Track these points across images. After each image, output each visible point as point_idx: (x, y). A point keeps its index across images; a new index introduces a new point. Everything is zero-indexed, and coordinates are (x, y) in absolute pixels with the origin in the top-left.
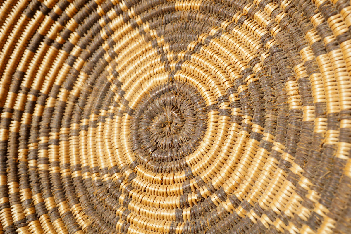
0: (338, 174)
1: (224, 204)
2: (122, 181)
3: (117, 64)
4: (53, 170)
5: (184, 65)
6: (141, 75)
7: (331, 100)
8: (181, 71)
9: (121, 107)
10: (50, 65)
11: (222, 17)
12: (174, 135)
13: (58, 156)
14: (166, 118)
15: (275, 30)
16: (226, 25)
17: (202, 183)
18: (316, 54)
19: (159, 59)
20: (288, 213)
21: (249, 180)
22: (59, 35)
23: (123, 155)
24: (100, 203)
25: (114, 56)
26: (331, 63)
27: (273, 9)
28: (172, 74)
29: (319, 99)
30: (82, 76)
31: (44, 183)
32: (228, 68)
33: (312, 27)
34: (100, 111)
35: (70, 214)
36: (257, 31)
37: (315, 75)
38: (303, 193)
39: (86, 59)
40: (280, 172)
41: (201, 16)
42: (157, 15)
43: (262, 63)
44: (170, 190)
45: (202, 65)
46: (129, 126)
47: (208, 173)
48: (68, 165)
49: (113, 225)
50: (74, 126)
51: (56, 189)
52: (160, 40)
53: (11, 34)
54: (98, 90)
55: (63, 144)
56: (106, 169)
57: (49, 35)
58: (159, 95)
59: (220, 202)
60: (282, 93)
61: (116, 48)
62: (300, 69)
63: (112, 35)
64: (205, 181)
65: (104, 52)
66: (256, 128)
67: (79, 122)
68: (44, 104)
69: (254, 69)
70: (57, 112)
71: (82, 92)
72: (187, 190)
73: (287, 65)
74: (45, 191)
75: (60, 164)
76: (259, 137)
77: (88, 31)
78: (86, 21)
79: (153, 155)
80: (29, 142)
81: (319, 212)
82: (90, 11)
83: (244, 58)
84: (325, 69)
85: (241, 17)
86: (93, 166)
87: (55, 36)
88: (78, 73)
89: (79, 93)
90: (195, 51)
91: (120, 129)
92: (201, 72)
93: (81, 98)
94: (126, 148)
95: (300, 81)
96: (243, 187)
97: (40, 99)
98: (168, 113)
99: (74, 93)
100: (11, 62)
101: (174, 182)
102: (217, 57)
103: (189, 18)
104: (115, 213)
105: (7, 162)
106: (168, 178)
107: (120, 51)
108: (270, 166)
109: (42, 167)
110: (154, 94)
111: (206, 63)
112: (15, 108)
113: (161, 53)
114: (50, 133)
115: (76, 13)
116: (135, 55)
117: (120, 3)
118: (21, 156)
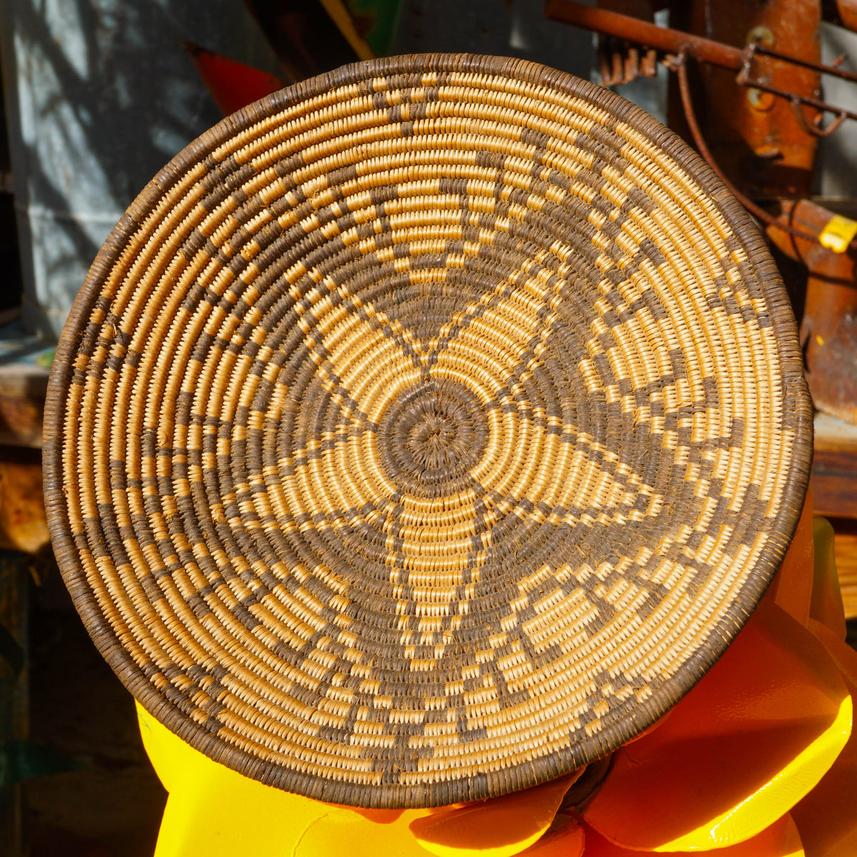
0: (657, 449)
1: (531, 516)
2: (385, 520)
3: (333, 366)
4: (269, 527)
5: (440, 357)
6: (378, 375)
7: (635, 374)
8: (437, 365)
9: (357, 423)
10: (228, 378)
11: (480, 289)
12: (445, 448)
13: (271, 508)
14: (429, 427)
15: (556, 302)
16: (488, 300)
17: (499, 498)
18: (610, 326)
19: (401, 352)
20: (611, 504)
21: (558, 481)
22: (237, 334)
23: (377, 486)
24: (356, 555)
25: (325, 355)
26: (628, 334)
27: (548, 277)
28: (426, 370)
29: (621, 376)
30: (279, 389)
31: (261, 545)
32: (502, 353)
33: (600, 295)
34: (323, 434)
35: (313, 579)
36: (531, 304)
37: (612, 349)
38: (622, 480)
39: (282, 364)
40: (592, 465)
41: (451, 290)
42: (384, 292)
43: (544, 342)
44: (457, 515)
45: (466, 353)
46: (376, 447)
47: (505, 484)
48: (290, 517)
49: (384, 579)
50: (284, 462)
51: (281, 550)
52: (396, 326)
53: (166, 339)
54: (311, 407)
55: (273, 489)
56: (353, 509)
57: (221, 335)
58: (412, 400)
59: (526, 514)
60: (576, 375)
61: (327, 344)
62: (593, 345)
63: (317, 326)
64: (502, 493)
65: (308, 351)
66: (553, 421)
67: (291, 455)
68: (229, 436)
69: (535, 351)
70: (252, 446)
71: (284, 412)
72: (482, 510)
73: (577, 341)
74: (268, 557)
75: (277, 517)
76: (558, 431)
77: (278, 324)
78: (275, 310)
79: (422, 478)
80: (221, 494)
81: (645, 492)
82: (279, 295)
83: (520, 339)
84: (623, 342)
85: (507, 288)
86: (331, 510)
87: (230, 335)
88: (272, 387)
89: (281, 414)
90: (452, 335)
91: (362, 453)
92: (467, 363)
93: (286, 420)
94: (380, 477)
95: (596, 358)
96: (552, 491)
97: (221, 430)
98: (430, 421)
99: (272, 414)
100: (172, 380)
101: (461, 505)
102: (484, 342)
103: (433, 293)
104: (384, 562)
105: (199, 524)
106: (451, 502)
107: (334, 346)
108: (579, 460)
109: (250, 525)
110: (405, 399)
111: (471, 351)
112: (188, 447)
113: (401, 344)
114: (249, 477)
115: (258, 298)
116: (361, 350)
117: (324, 280)
118: (216, 515)
